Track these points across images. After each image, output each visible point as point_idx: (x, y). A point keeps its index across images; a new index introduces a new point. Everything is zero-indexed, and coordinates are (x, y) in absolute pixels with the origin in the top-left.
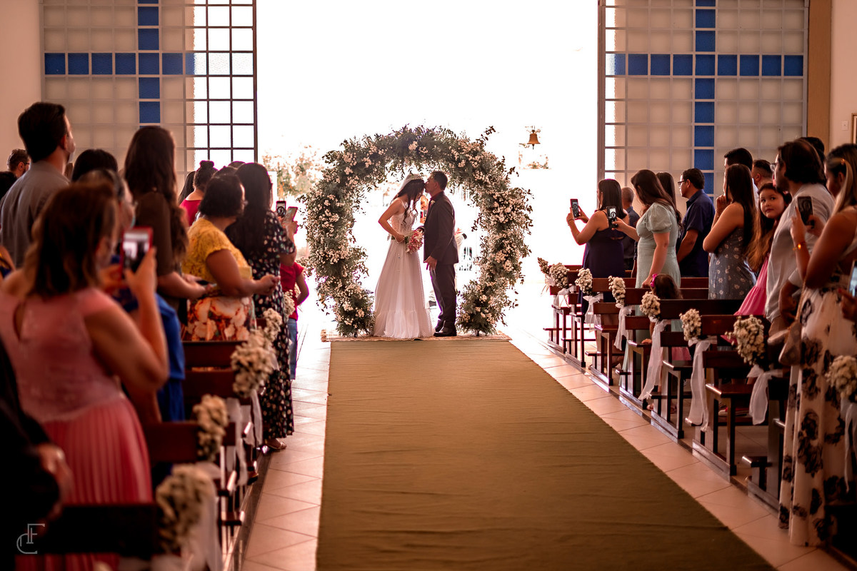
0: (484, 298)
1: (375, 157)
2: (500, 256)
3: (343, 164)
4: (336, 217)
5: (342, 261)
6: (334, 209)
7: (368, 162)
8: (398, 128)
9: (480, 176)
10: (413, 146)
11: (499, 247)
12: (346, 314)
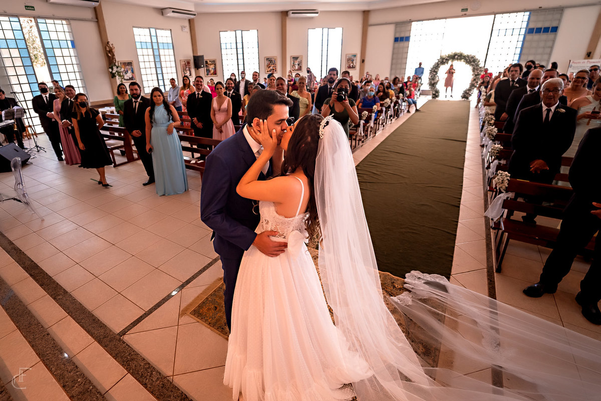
0: (468, 92)
1: (447, 59)
2: (474, 82)
3: (439, 61)
4: (435, 73)
5: (434, 83)
6: (434, 71)
7: (444, 61)
8: (454, 53)
9: (472, 63)
10: (456, 57)
11: (475, 80)
12: (433, 94)
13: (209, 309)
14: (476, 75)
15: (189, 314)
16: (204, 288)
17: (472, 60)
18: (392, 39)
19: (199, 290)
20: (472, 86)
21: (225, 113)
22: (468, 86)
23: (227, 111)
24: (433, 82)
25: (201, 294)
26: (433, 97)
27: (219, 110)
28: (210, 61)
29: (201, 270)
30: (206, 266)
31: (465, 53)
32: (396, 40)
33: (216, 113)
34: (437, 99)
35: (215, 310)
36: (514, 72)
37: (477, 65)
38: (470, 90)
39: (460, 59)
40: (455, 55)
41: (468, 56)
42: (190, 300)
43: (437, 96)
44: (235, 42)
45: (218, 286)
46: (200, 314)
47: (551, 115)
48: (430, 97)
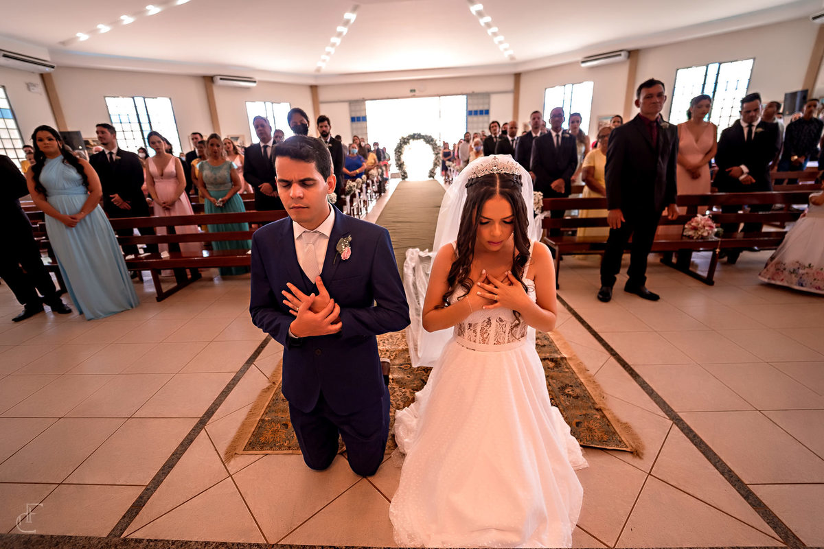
0: (432, 171)
1: (408, 140)
3: (401, 142)
4: (399, 154)
5: (401, 164)
7: (406, 141)
8: (412, 133)
9: (431, 143)
10: (416, 137)
12: (402, 176)
13: (275, 432)
14: (436, 154)
15: (241, 452)
16: (245, 412)
17: (430, 139)
18: (349, 120)
19: (242, 416)
20: (435, 165)
21: (173, 181)
22: (431, 166)
23: (177, 176)
24: (399, 163)
25: (246, 419)
26: (403, 179)
27: (162, 175)
28: (93, 141)
29: (223, 391)
30: (229, 384)
31: (423, 134)
32: (353, 119)
33: (155, 180)
34: (406, 180)
35: (287, 428)
36: (494, 128)
37: (436, 145)
38: (434, 169)
39: (420, 139)
40: (415, 134)
41: (426, 136)
42: (232, 433)
43: (406, 177)
44: (136, 114)
45: (270, 399)
46: (264, 443)
47: (560, 139)
48: (400, 180)
